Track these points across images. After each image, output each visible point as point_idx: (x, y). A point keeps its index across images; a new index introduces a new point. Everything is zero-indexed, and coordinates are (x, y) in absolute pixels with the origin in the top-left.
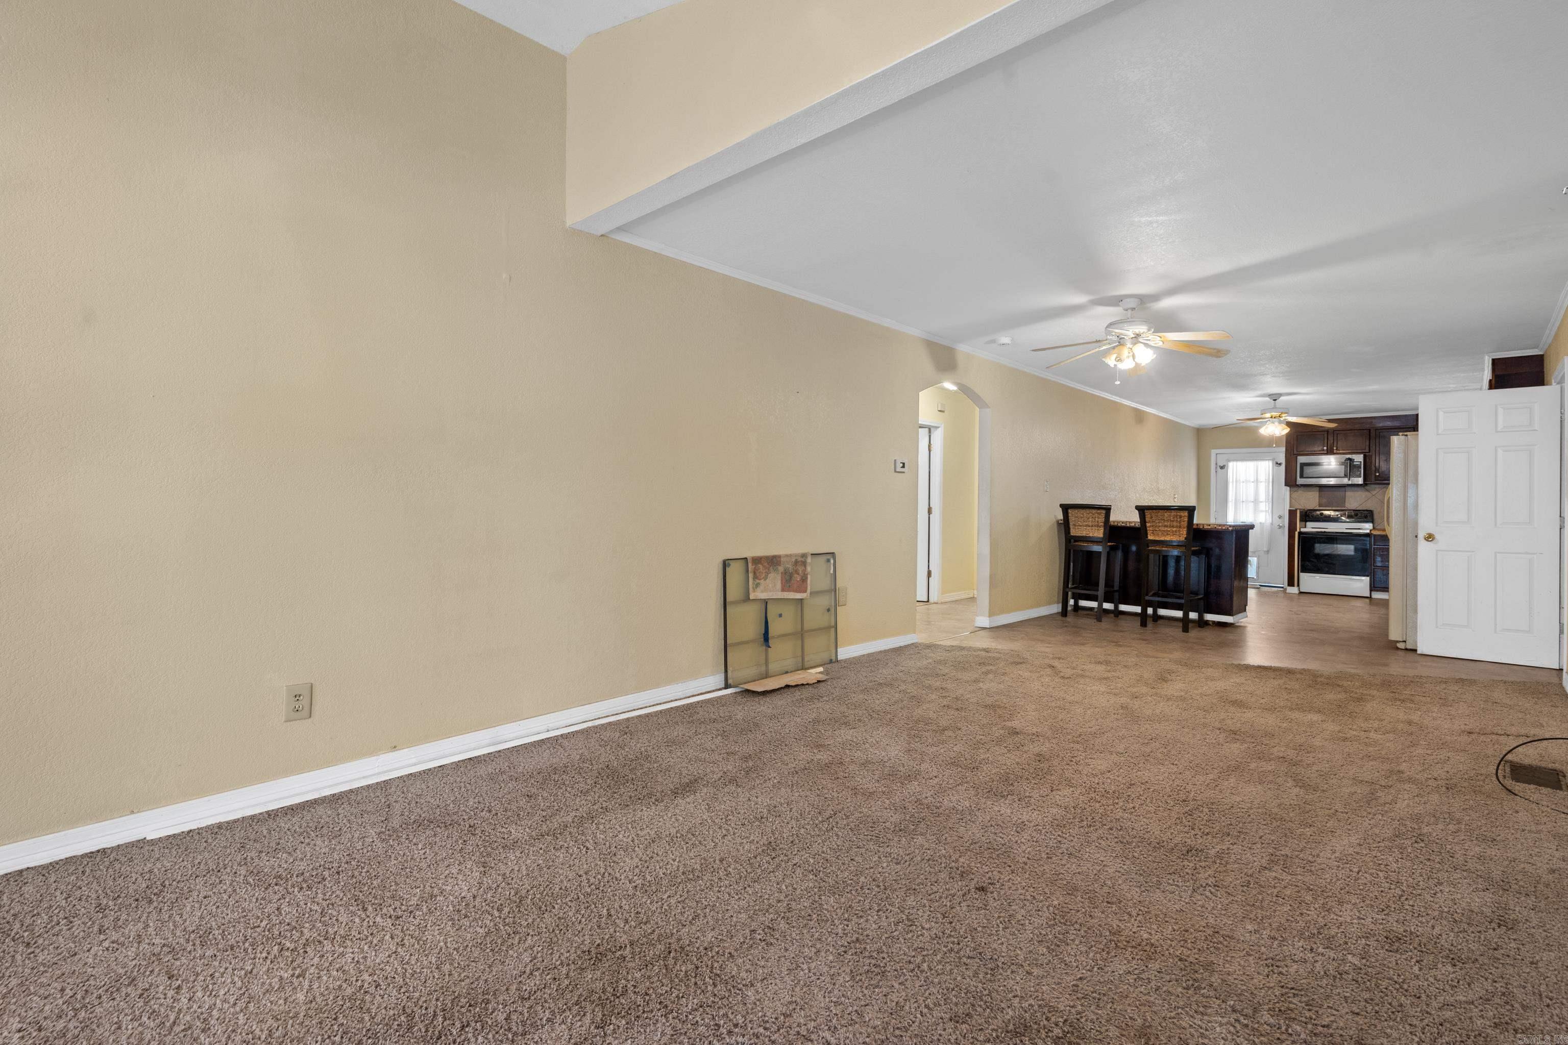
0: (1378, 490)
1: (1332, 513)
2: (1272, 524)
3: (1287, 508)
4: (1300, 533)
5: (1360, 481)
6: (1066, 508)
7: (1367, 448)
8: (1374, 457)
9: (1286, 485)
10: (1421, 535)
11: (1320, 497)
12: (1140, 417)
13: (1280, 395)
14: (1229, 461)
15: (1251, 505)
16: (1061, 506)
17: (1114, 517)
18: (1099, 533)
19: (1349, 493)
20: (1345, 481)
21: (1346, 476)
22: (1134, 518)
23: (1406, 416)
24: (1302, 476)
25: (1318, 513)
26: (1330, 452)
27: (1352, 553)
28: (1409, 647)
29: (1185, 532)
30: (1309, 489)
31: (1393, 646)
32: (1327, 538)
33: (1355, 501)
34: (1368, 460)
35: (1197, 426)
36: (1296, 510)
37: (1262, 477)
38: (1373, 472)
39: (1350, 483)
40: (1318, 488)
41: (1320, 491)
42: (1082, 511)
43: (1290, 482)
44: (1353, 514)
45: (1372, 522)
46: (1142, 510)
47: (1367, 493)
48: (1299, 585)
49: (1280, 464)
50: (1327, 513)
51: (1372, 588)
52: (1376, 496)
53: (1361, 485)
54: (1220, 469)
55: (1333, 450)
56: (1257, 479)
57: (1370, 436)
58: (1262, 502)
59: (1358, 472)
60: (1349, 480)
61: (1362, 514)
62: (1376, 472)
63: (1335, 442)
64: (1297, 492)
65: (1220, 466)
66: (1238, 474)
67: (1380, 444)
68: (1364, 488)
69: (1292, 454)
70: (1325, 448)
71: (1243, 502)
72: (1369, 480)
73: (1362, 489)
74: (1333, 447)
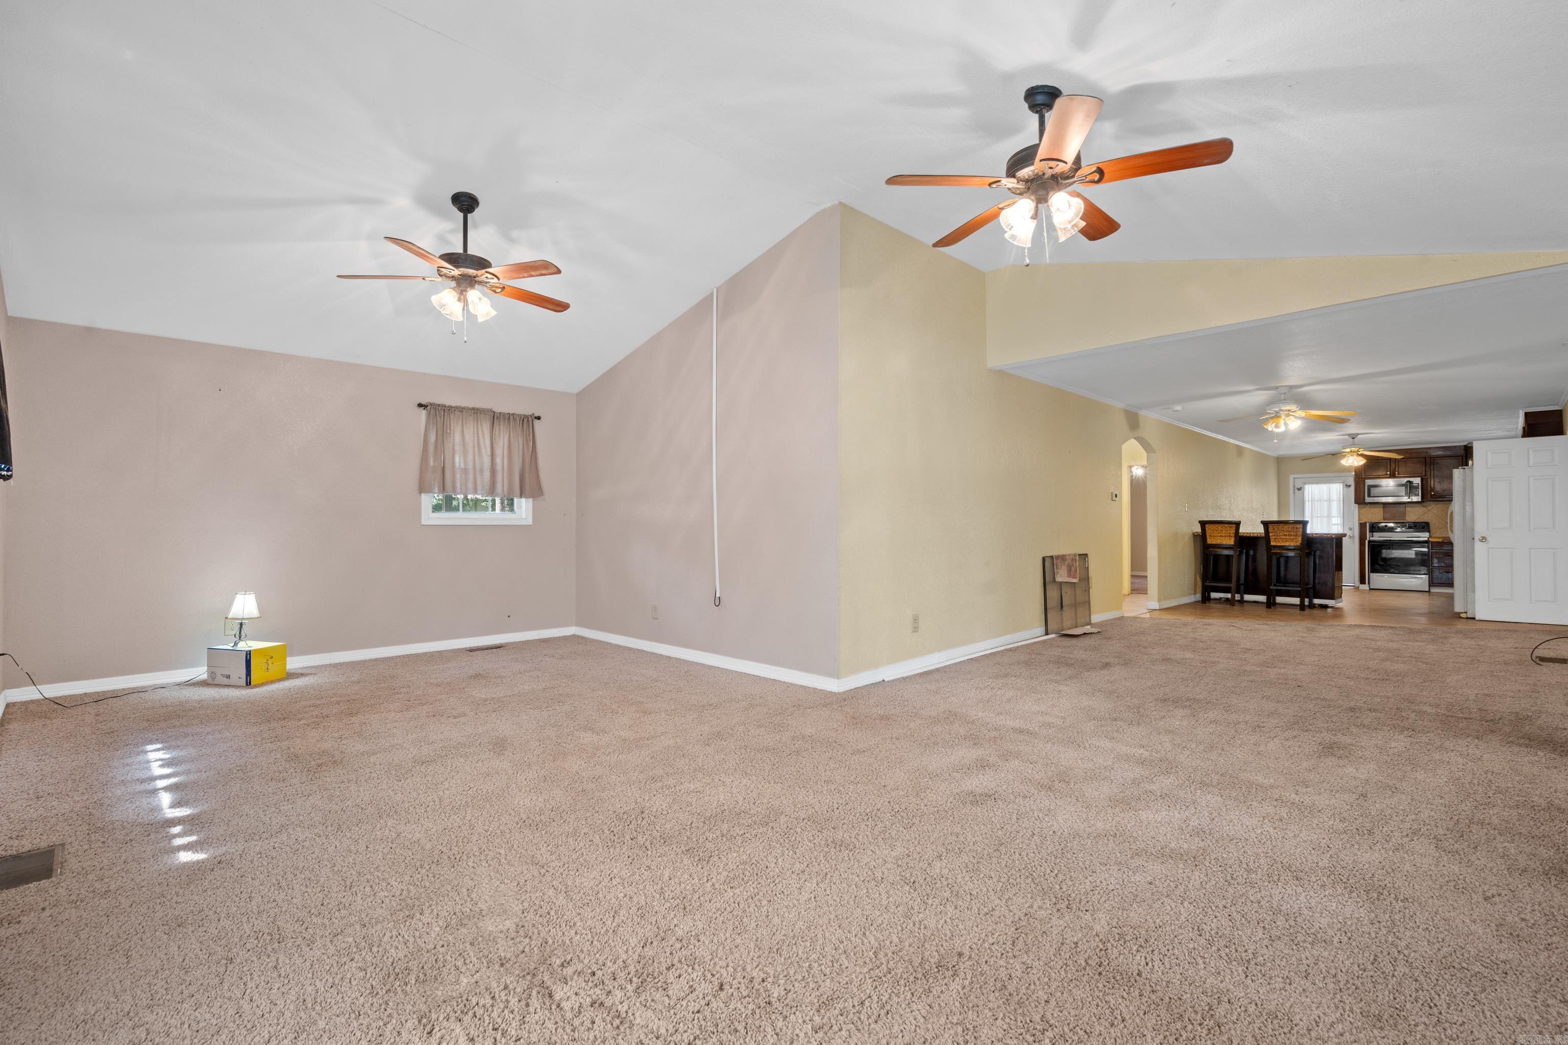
0: (1433, 506)
3: (1357, 520)
4: (1369, 541)
5: (1418, 499)
6: (1203, 524)
7: (1424, 472)
8: (1429, 480)
9: (1355, 503)
10: (1477, 537)
11: (1384, 512)
12: (1240, 451)
13: (1358, 434)
14: (1305, 484)
15: (1326, 519)
16: (1200, 521)
17: (1243, 530)
18: (1231, 542)
19: (1409, 509)
20: (1404, 499)
21: (1404, 495)
22: (1261, 530)
23: (1456, 446)
24: (1368, 496)
25: (1380, 525)
26: (1392, 476)
27: (1413, 556)
28: (1469, 616)
29: (1299, 539)
30: (1375, 505)
31: (1458, 616)
32: (1392, 545)
33: (1413, 515)
34: (1424, 482)
35: (1276, 456)
36: (1365, 522)
37: (1335, 496)
38: (1429, 492)
39: (1409, 500)
40: (1382, 505)
41: (1383, 507)
42: (1217, 526)
43: (1360, 500)
44: (1410, 524)
45: (1429, 531)
46: (1266, 524)
47: (1424, 509)
48: (1369, 583)
49: (1349, 486)
50: (1391, 525)
51: (1432, 584)
52: (1431, 510)
53: (1419, 502)
54: (1297, 490)
55: (1396, 474)
56: (1330, 498)
57: (1426, 462)
58: (1334, 517)
59: (1417, 492)
60: (1409, 498)
61: (1420, 526)
62: (1432, 490)
63: (1396, 469)
64: (1366, 508)
65: (1297, 488)
66: (1313, 494)
67: (1433, 468)
68: (1423, 504)
69: (1362, 479)
70: (1388, 473)
71: (1318, 517)
72: (1425, 498)
73: (1421, 505)
74: (1395, 472)
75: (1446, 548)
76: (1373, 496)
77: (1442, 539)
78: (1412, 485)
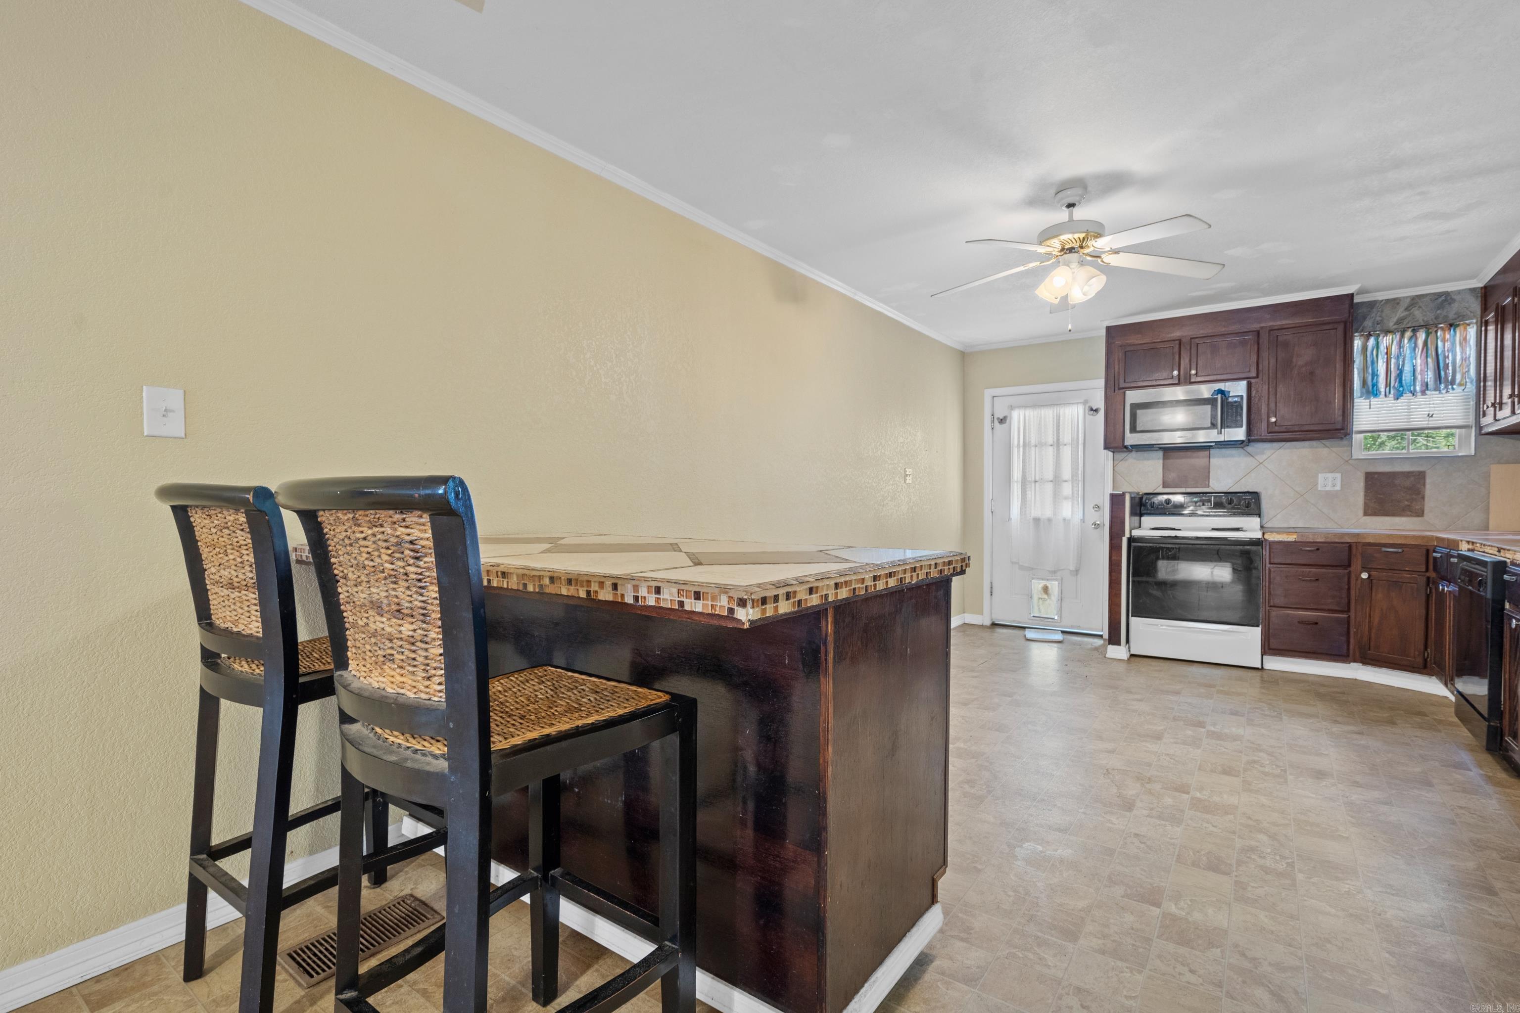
0: (1268, 453)
2: (1082, 521)
3: (1109, 490)
4: (1131, 540)
5: (1239, 433)
7: (1254, 369)
8: (1265, 388)
9: (1106, 447)
11: (1165, 468)
14: (1012, 408)
15: (1049, 487)
16: (165, 492)
19: (1217, 460)
20: (1213, 436)
21: (1213, 425)
23: (1332, 298)
24: (1133, 429)
25: (1161, 498)
26: (1184, 380)
27: (1227, 581)
30: (1146, 453)
32: (1180, 549)
33: (1227, 474)
34: (1254, 393)
35: (960, 347)
36: (1124, 494)
37: (1066, 437)
38: (1264, 416)
39: (1221, 438)
40: (1161, 452)
41: (1165, 458)
43: (1114, 442)
44: (1224, 499)
45: (1259, 515)
47: (1249, 460)
48: (1128, 641)
49: (1096, 411)
50: (1178, 499)
51: (1268, 649)
52: (1265, 463)
53: (1243, 442)
54: (998, 424)
55: (1190, 375)
56: (1058, 440)
57: (1258, 344)
58: (1066, 481)
59: (1236, 416)
60: (1221, 433)
61: (1240, 502)
62: (1271, 415)
63: (1194, 360)
64: (1126, 460)
65: (998, 418)
66: (1027, 431)
67: (1277, 359)
68: (1246, 448)
69: (1116, 389)
70: (1176, 373)
71: (1036, 482)
72: (1256, 432)
73: (1240, 450)
74: (1190, 371)
76: (1141, 429)
77: (1295, 536)
78: (1227, 399)
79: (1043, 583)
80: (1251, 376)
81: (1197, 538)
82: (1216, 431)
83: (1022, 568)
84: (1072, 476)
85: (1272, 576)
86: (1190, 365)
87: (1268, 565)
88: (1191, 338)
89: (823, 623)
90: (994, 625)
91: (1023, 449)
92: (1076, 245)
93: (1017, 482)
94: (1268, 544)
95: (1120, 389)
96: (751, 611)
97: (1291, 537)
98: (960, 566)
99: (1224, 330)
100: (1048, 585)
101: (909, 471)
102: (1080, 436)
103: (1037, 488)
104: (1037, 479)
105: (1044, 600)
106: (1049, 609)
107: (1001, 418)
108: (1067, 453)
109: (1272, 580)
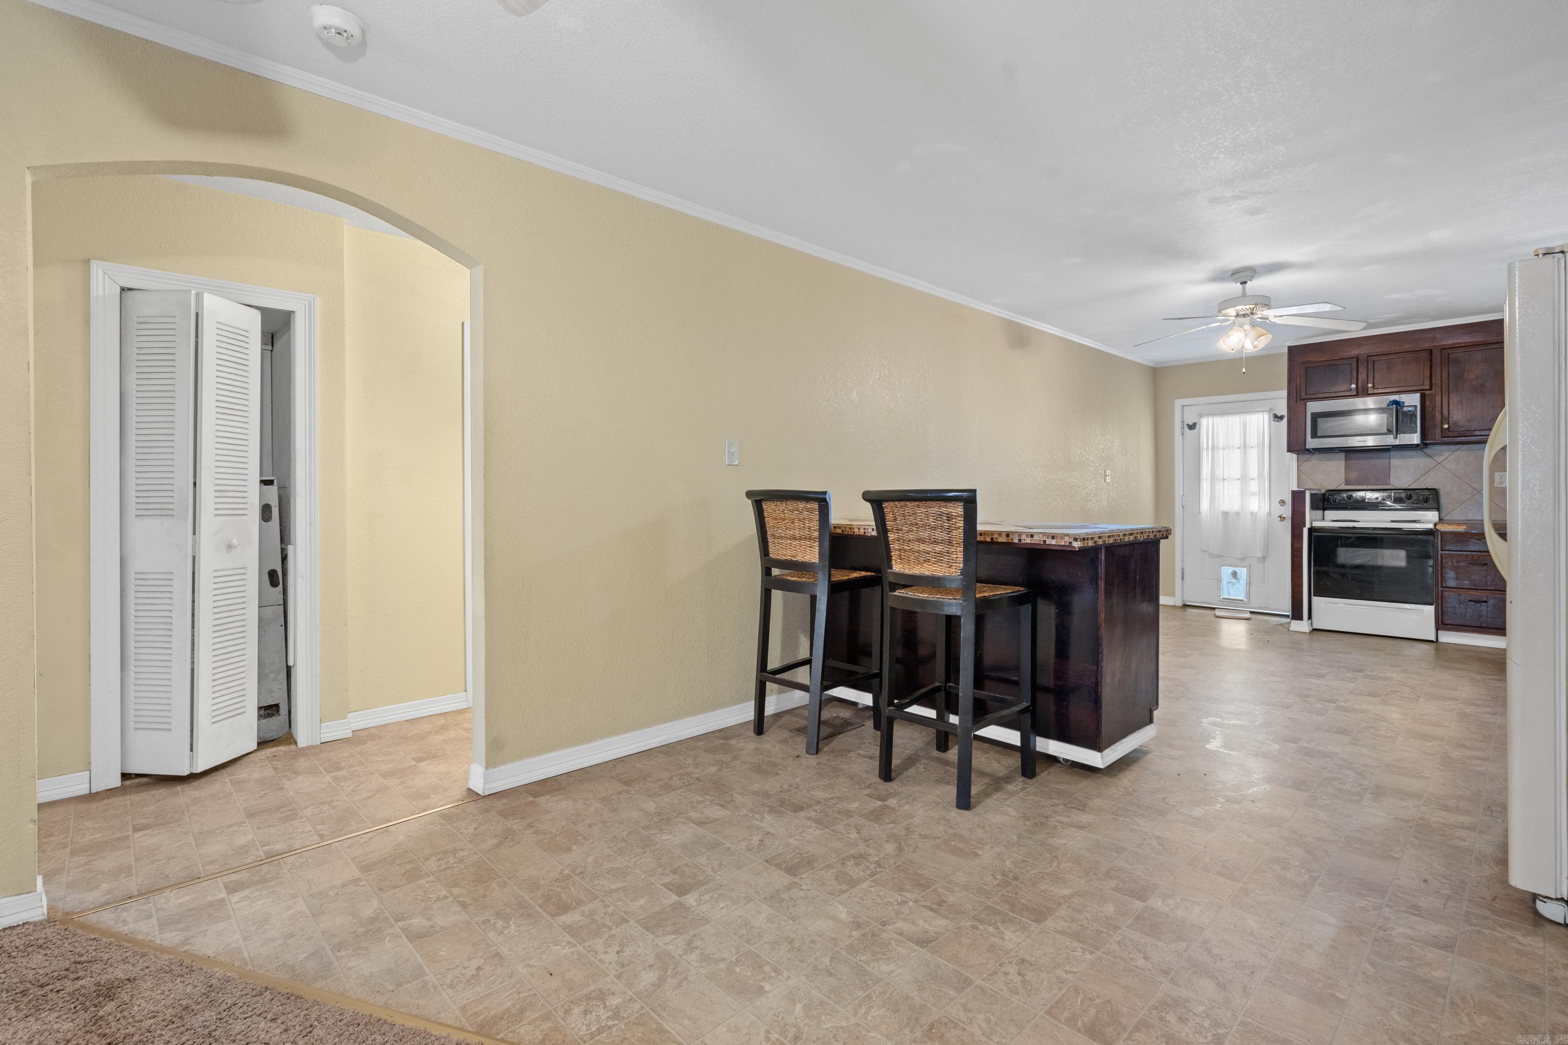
0: (1446, 454)
1: (1370, 496)
2: (1270, 514)
3: (1291, 487)
4: (1311, 530)
5: (1415, 438)
6: (758, 499)
7: (1427, 383)
8: (1438, 398)
9: (1290, 450)
11: (1347, 467)
14: (1201, 415)
15: (1237, 485)
16: (749, 494)
17: (836, 517)
18: (815, 552)
19: (1396, 461)
20: (1390, 440)
21: (1389, 431)
24: (1314, 435)
25: (1345, 495)
26: (1362, 392)
27: (1403, 564)
29: (961, 555)
30: (1329, 455)
32: (1358, 538)
33: (1407, 473)
34: (1428, 403)
35: (1152, 363)
36: (1306, 490)
37: (1253, 440)
38: (1438, 424)
39: (1397, 442)
40: (1343, 455)
41: (1346, 459)
42: (784, 505)
43: (1296, 445)
44: (1403, 495)
45: (1438, 509)
46: (877, 501)
47: (1428, 460)
48: (1310, 617)
49: (1281, 418)
51: (1441, 624)
52: (1443, 463)
53: (1418, 445)
54: (1188, 430)
55: (1368, 388)
56: (1245, 443)
57: (1431, 361)
58: (1253, 479)
59: (1411, 423)
60: (1397, 438)
61: (1419, 497)
62: (1444, 422)
63: (1371, 375)
64: (1310, 461)
65: (1188, 425)
66: (1215, 436)
67: (1448, 374)
68: (1424, 450)
69: (1298, 399)
70: (1353, 386)
71: (1224, 480)
72: (1430, 437)
73: (1420, 452)
74: (1367, 384)
75: (1473, 546)
76: (1322, 435)
77: (1465, 527)
78: (1402, 409)
79: (1231, 569)
80: (1425, 388)
81: (1374, 529)
82: (1392, 436)
83: (1212, 555)
84: (1259, 475)
85: (1444, 561)
86: (1368, 379)
87: (1440, 552)
88: (1368, 356)
89: (1100, 555)
90: (1185, 606)
91: (1212, 451)
92: (1248, 312)
93: (1206, 480)
94: (1439, 534)
95: (1301, 400)
96: (1079, 543)
97: (1460, 527)
98: (1166, 533)
99: (1398, 348)
100: (1237, 570)
101: (1108, 472)
102: (1266, 439)
103: (1226, 486)
104: (1225, 478)
105: (1233, 583)
106: (1237, 592)
107: (1191, 424)
108: (1253, 455)
109: (1444, 564)
